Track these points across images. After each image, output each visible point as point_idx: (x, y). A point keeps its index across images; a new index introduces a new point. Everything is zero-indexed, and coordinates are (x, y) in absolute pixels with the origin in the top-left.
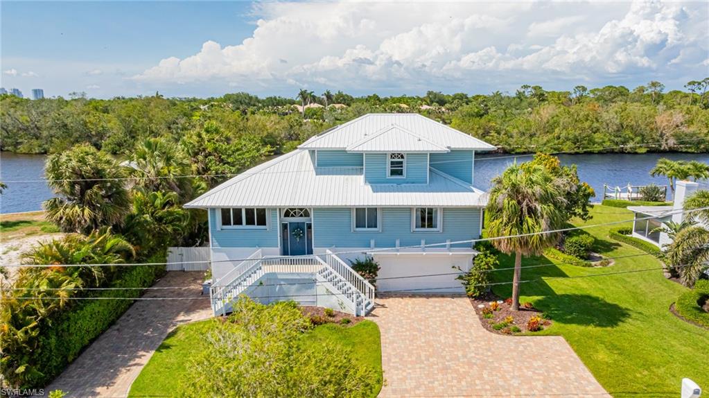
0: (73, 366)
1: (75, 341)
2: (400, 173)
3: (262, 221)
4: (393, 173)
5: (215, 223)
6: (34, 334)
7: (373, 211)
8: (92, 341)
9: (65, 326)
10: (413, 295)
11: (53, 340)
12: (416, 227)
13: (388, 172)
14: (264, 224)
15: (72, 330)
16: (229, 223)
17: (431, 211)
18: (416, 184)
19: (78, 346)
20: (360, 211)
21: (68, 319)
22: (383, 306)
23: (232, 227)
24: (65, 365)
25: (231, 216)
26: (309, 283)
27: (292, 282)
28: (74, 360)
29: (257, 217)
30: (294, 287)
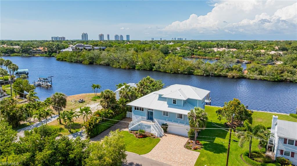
0: (99, 135)
1: (100, 131)
2: (175, 103)
3: (143, 110)
4: (174, 103)
5: (133, 109)
6: (92, 128)
7: (167, 112)
8: (104, 131)
9: (98, 127)
10: (176, 135)
11: (95, 129)
12: (178, 118)
13: (173, 103)
14: (143, 111)
15: (99, 128)
16: (136, 109)
17: (181, 115)
18: (179, 107)
19: (101, 131)
20: (164, 112)
21: (99, 126)
22: (166, 136)
23: (137, 110)
24: (97, 134)
25: (137, 108)
26: (149, 127)
27: (146, 126)
28: (100, 134)
29: (142, 109)
30: (147, 127)
